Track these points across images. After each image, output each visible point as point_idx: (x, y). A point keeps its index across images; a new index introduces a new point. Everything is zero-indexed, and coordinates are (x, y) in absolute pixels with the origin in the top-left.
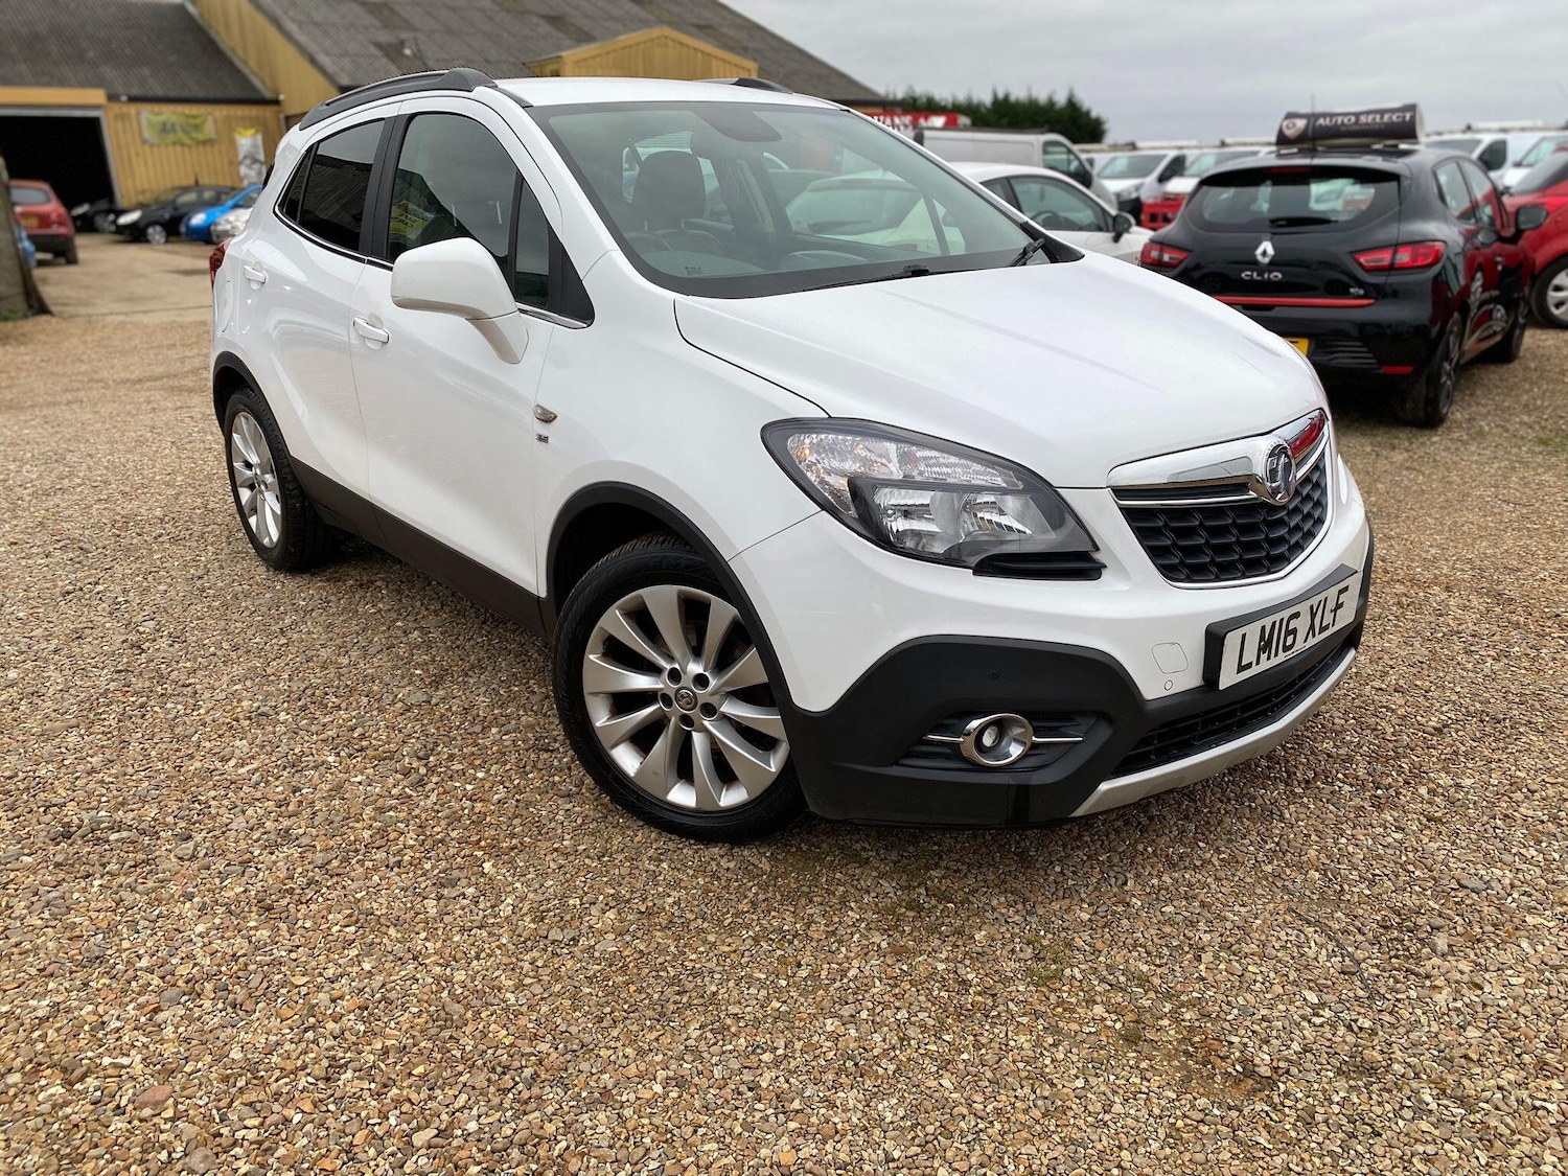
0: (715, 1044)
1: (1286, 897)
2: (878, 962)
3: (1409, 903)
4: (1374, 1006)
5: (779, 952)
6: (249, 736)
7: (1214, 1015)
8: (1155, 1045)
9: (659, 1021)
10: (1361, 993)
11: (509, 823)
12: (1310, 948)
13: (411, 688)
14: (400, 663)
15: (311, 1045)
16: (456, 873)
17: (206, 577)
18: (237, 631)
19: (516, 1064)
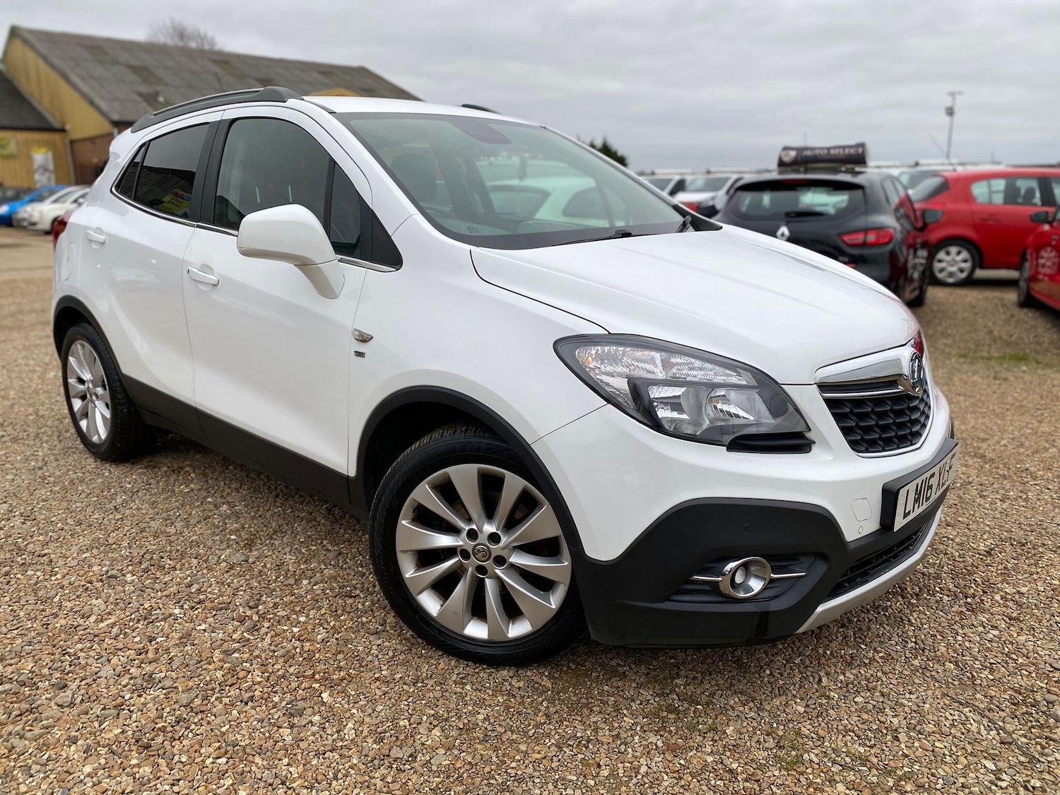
2: (660, 759)
3: (1023, 684)
4: (1035, 768)
5: (580, 756)
7: (927, 786)
10: (1022, 759)
12: (971, 724)
13: (231, 550)
16: (301, 704)
17: (45, 468)
18: (78, 510)
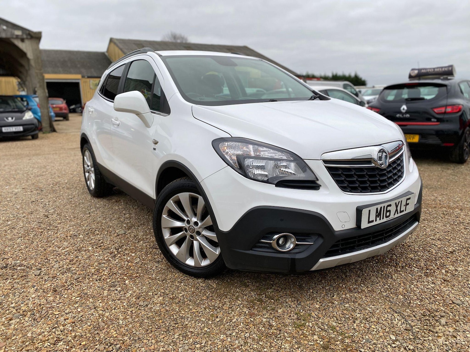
0: (182, 340)
1: (389, 304)
2: (243, 318)
3: (434, 308)
5: (212, 313)
6: (69, 241)
7: (356, 341)
8: (333, 350)
9: (166, 332)
10: (411, 337)
11: (137, 269)
12: (395, 321)
14: (120, 222)
15: (53, 333)
16: (116, 283)
19: (115, 343)
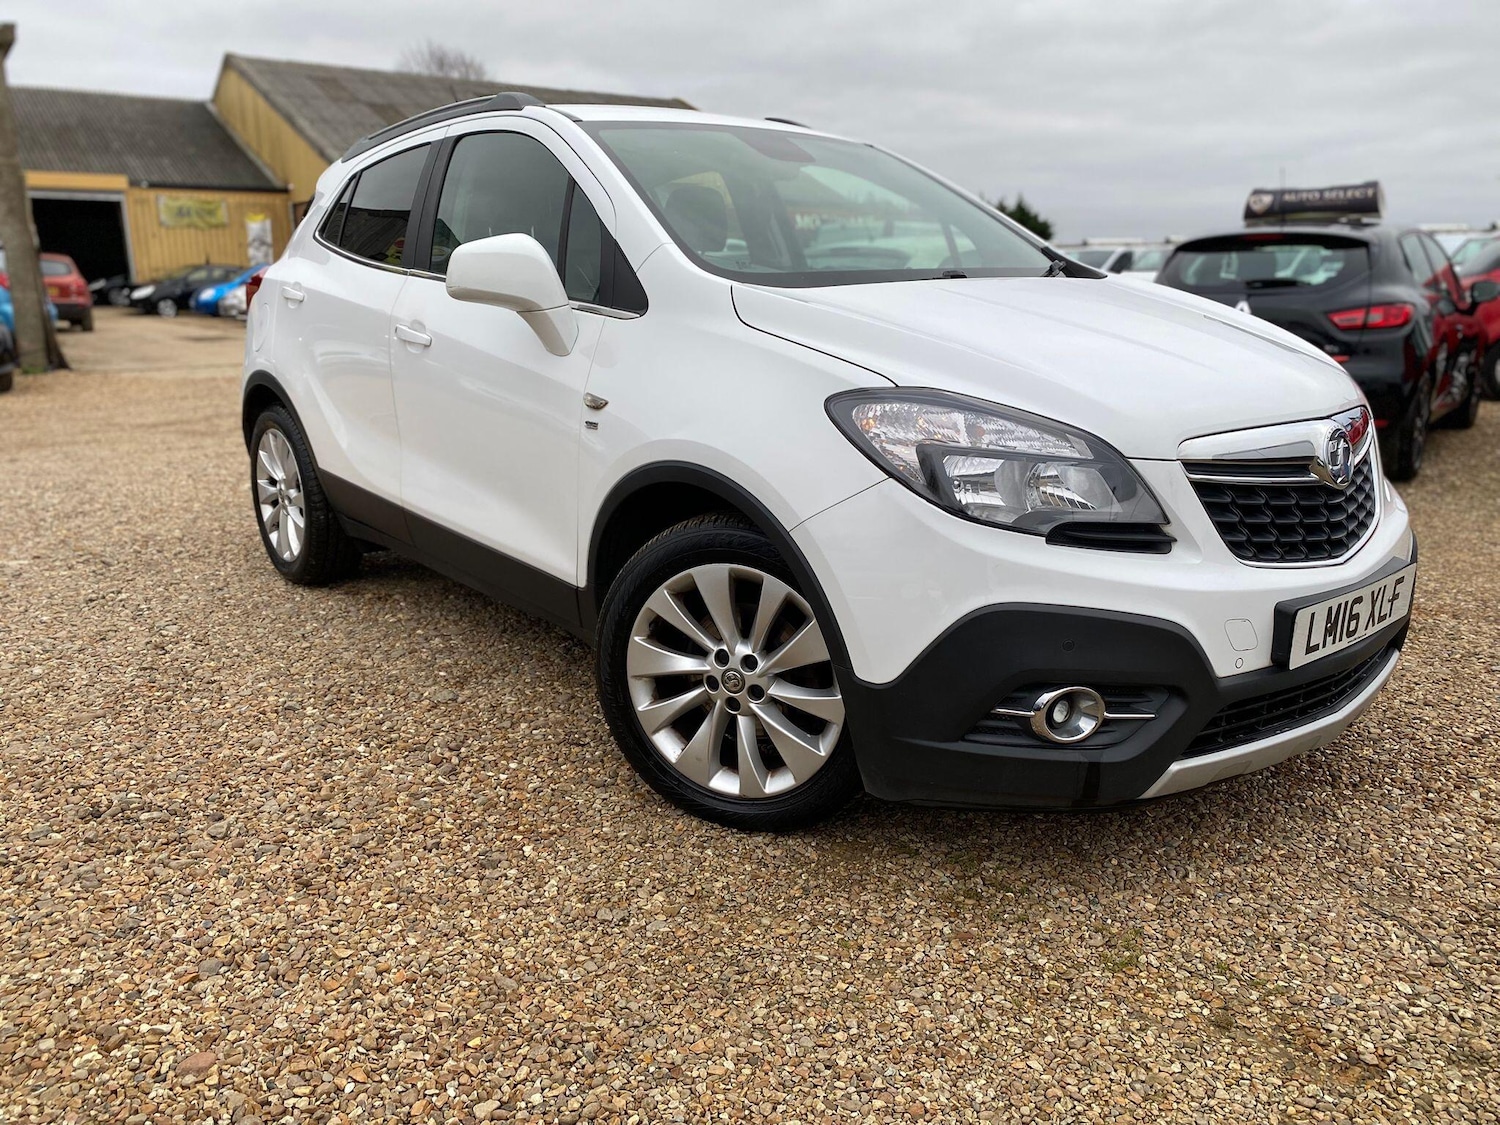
0: (784, 1022)
1: (1355, 892)
2: (943, 947)
4: (1472, 998)
5: (838, 936)
6: (277, 728)
7: (1305, 1004)
8: (1248, 1032)
9: (721, 1000)
10: (1455, 984)
11: (546, 809)
12: (1392, 940)
13: (436, 687)
14: (424, 666)
15: (359, 1016)
16: (496, 856)
17: (226, 589)
18: (259, 636)
19: (577, 1038)
